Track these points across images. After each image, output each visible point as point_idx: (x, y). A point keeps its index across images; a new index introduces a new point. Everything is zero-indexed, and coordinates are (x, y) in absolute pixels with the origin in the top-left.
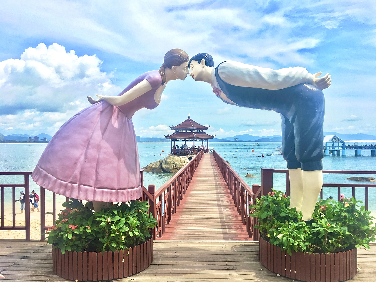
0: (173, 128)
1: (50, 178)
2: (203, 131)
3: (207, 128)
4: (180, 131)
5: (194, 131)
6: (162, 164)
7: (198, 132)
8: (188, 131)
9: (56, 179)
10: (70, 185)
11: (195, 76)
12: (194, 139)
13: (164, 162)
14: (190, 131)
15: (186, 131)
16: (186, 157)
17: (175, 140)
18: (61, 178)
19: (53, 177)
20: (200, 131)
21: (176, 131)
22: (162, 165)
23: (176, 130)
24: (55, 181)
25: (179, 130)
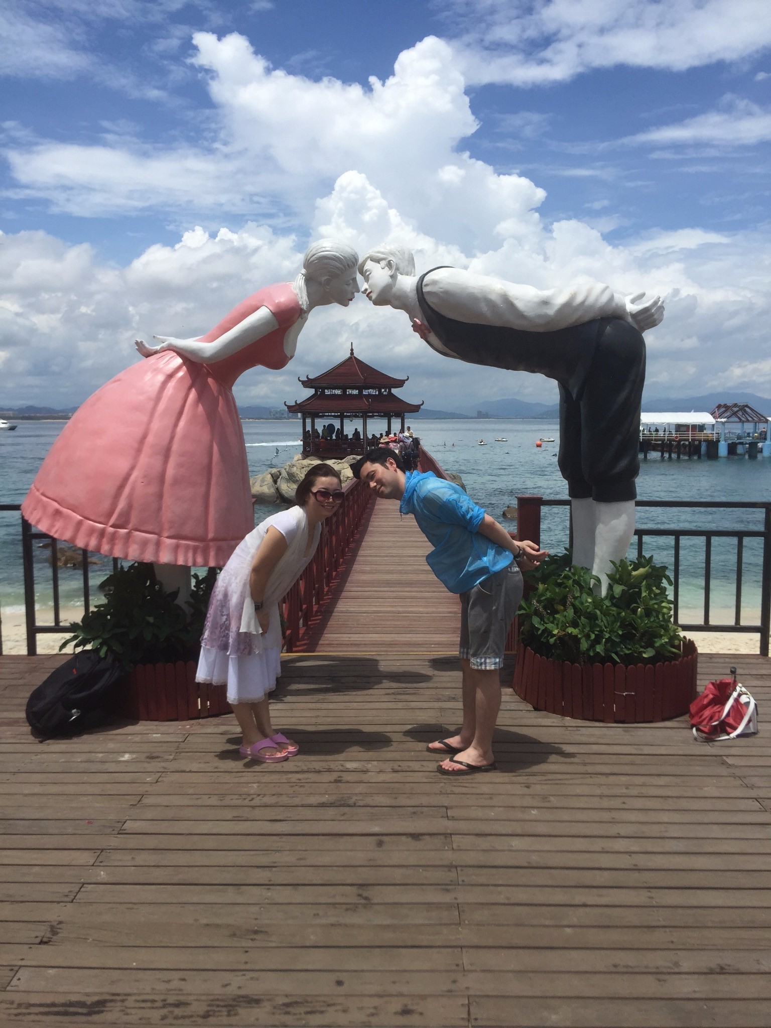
0: (308, 383)
1: (68, 517)
2: (390, 391)
3: (400, 383)
4: (327, 392)
5: (365, 392)
6: (279, 480)
7: (377, 393)
8: (349, 392)
9: (81, 518)
10: (111, 530)
11: (374, 296)
12: (365, 415)
13: (284, 474)
14: (355, 392)
15: (344, 392)
16: (343, 461)
17: (314, 415)
18: (92, 518)
19: (75, 514)
20: (383, 390)
21: (316, 391)
22: (278, 483)
23: (316, 389)
24: (80, 523)
25: (324, 389)
